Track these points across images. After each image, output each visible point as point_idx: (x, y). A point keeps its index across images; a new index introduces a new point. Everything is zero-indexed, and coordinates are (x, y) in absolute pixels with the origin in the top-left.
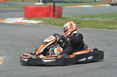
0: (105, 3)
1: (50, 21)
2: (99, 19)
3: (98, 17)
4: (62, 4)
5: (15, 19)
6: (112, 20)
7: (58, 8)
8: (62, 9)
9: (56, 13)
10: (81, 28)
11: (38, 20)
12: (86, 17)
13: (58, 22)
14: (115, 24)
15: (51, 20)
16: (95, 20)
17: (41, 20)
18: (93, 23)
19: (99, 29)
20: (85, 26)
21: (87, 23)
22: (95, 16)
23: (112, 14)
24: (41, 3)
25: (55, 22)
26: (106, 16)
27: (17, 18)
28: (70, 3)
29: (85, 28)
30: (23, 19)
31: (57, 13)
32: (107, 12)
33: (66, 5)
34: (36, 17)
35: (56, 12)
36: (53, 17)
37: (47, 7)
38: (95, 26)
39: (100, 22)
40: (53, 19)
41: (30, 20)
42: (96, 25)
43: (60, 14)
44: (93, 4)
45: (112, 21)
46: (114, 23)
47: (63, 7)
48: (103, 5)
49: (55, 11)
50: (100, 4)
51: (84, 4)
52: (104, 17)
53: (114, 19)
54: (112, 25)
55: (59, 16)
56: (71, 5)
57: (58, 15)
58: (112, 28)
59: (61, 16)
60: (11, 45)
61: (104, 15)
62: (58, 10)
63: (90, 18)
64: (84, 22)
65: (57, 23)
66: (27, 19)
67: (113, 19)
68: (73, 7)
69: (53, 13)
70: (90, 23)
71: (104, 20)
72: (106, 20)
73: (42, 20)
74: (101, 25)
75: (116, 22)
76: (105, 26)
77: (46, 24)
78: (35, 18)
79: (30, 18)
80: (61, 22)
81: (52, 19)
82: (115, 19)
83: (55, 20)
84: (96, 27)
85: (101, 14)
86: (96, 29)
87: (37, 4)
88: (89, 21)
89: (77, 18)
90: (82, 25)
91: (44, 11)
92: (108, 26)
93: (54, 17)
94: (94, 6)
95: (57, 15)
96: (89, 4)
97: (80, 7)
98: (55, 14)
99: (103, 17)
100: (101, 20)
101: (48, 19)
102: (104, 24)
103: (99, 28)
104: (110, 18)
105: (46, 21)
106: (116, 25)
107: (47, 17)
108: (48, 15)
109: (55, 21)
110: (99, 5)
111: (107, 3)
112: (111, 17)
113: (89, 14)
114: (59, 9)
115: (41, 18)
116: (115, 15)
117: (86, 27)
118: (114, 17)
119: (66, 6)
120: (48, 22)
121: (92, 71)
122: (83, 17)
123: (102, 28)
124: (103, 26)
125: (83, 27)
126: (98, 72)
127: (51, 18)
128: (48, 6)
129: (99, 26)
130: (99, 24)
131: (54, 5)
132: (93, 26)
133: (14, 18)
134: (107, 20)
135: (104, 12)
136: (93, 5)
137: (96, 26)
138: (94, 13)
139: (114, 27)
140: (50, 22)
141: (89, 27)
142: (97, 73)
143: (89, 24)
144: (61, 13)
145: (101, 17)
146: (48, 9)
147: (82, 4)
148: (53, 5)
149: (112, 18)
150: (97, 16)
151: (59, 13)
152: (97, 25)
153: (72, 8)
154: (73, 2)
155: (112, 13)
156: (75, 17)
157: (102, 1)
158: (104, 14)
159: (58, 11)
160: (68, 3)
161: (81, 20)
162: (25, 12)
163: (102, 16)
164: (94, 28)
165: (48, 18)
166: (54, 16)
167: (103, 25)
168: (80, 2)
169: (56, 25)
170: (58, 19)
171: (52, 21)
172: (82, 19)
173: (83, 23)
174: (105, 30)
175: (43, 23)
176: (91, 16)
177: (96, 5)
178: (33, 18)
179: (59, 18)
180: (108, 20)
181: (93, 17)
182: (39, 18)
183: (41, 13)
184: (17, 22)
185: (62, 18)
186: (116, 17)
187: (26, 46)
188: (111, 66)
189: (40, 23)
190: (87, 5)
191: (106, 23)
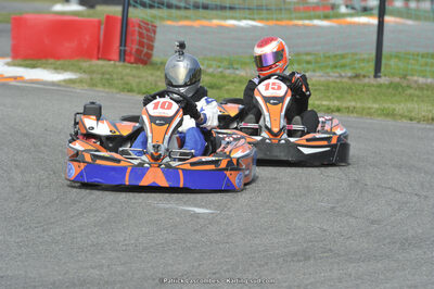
0: (312, 13)
1: (109, 74)
4: (154, 12)
6: (338, 80)
7: (140, 27)
8: (155, 32)
9: (133, 46)
11: (64, 69)
13: (137, 80)
14: (348, 93)
15: (110, 70)
17: (72, 71)
23: (335, 56)
24: (75, 7)
25: (126, 78)
26: (316, 62)
28: (186, 8)
30: (8, 64)
31: (135, 47)
32: (319, 48)
33: (170, 18)
34: (57, 57)
35: (132, 41)
36: (120, 60)
37: (99, 22)
40: (120, 69)
41: (34, 67)
43: (145, 50)
44: (269, 16)
45: (335, 82)
46: (344, 91)
47: (157, 23)
48: (307, 22)
49: (130, 38)
50: (293, 15)
51: (237, 13)
52: (309, 66)
53: (343, 74)
54: (338, 99)
55: (142, 57)
56: (187, 18)
57: (139, 52)
58: (338, 110)
59: (149, 56)
61: (309, 58)
62: (141, 34)
64: (233, 82)
65: (134, 83)
66: (20, 65)
67: (341, 76)
68: (196, 24)
69: (121, 45)
73: (79, 69)
75: (351, 88)
77: (94, 85)
78: (51, 61)
79: (34, 62)
80: (150, 78)
81: (115, 66)
82: (349, 74)
83: (128, 70)
85: (298, 54)
87: (58, 7)
89: (209, 66)
91: (87, 38)
93: (124, 60)
94: (271, 23)
95: (134, 50)
96: (255, 17)
97: (221, 27)
98: (128, 49)
99: (305, 65)
101: (103, 66)
104: (328, 70)
105: (92, 72)
106: (350, 98)
107: (98, 59)
108: (102, 52)
109: (128, 75)
110: (291, 19)
111: (320, 13)
112: (335, 67)
114: (144, 32)
115: (74, 61)
116: (347, 61)
118: (343, 66)
119: (168, 19)
120: (102, 79)
121: (260, 266)
122: (231, 65)
126: (281, 273)
127: (112, 62)
128: (103, 19)
131: (125, 13)
134: (318, 77)
135: (309, 49)
136: (267, 19)
139: (345, 105)
140: (108, 79)
144: (151, 47)
146: (103, 27)
147: (228, 13)
148: (120, 16)
149: (339, 70)
151: (141, 44)
153: (191, 27)
154: (196, 7)
155: (340, 52)
157: (301, 6)
158: (308, 54)
159: (137, 38)
160: (178, 8)
161: (223, 77)
162: (14, 38)
163: (299, 63)
165: (101, 62)
166: (123, 56)
168: (223, 8)
169: (130, 91)
170: (138, 68)
171: (115, 76)
172: (228, 72)
173: (231, 87)
175: (81, 81)
177: (281, 19)
178: (44, 61)
179: (141, 66)
180: (323, 79)
182: (67, 62)
183: (74, 44)
185: (153, 64)
186: (354, 68)
187: (17, 166)
188: (330, 250)
189: (71, 81)
190: (245, 19)
191: (315, 91)
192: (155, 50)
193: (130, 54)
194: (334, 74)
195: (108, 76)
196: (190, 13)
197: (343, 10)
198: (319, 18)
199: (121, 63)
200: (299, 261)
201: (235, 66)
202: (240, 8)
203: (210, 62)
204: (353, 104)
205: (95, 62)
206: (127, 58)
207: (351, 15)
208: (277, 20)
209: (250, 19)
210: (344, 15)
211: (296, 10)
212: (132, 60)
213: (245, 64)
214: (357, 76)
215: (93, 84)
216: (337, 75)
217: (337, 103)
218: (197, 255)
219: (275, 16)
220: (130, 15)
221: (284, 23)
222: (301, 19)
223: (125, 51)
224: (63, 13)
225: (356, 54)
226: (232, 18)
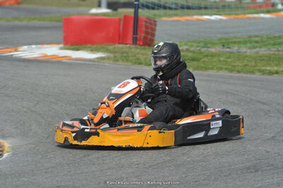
0: (259, 9)
1: (126, 52)
2: (243, 49)
3: (242, 45)
4: (155, 12)
5: (40, 48)
6: (277, 53)
7: (146, 22)
8: (155, 25)
9: (139, 33)
10: (201, 72)
11: (97, 50)
12: (214, 44)
13: (145, 57)
15: (127, 50)
16: (235, 51)
17: (102, 52)
18: (229, 60)
19: (245, 75)
20: (211, 66)
21: (215, 59)
22: (235, 43)
23: (275, 37)
24: (104, 10)
25: (137, 55)
26: (262, 42)
27: (45, 46)
28: (176, 9)
29: (211, 72)
30: (61, 49)
31: (143, 35)
32: (263, 32)
33: (165, 15)
34: (93, 43)
35: (141, 31)
36: (133, 44)
37: (120, 20)
38: (234, 66)
39: (246, 56)
40: (133, 50)
41: (77, 50)
42: (237, 64)
43: (149, 37)
45: (275, 54)
46: (280, 60)
47: (157, 19)
48: (256, 15)
49: (139, 29)
50: (246, 12)
51: (209, 11)
52: (257, 45)
53: (280, 49)
54: (277, 65)
55: (148, 41)
56: (176, 15)
57: (145, 38)
58: (277, 73)
59: (152, 41)
60: (32, 111)
61: (257, 39)
62: (147, 27)
63: (223, 46)
64: (207, 56)
65: (142, 58)
66: (69, 49)
67: (278, 51)
68: (183, 19)
69: (134, 34)
70: (222, 59)
71: (257, 52)
72: (260, 53)
73: (107, 51)
74: (250, 64)
78: (89, 45)
79: (78, 47)
81: (130, 48)
83: (138, 51)
84: (237, 68)
85: (250, 37)
86: (238, 75)
87: (94, 11)
88: (219, 55)
89: (192, 46)
90: (202, 65)
91: (112, 30)
92: (265, 66)
93: (136, 44)
94: (232, 17)
95: (142, 38)
96: (222, 13)
97: (198, 20)
98: (138, 36)
99: (255, 44)
100: (249, 51)
101: (122, 48)
102: (255, 63)
103: (244, 73)
104: (270, 47)
105: (116, 52)
107: (119, 43)
108: (121, 39)
109: (138, 53)
110: (245, 14)
111: (264, 9)
112: (274, 44)
113: (220, 36)
114: (149, 25)
115: (104, 45)
117: (212, 69)
118: (280, 44)
119: (164, 16)
120: (122, 56)
121: (225, 176)
122: (206, 45)
123: (252, 72)
124: (254, 66)
125: (206, 69)
126: (240, 181)
127: (128, 45)
128: (122, 17)
129: (246, 65)
130: (246, 62)
131: (136, 13)
132: (230, 67)
133: (39, 46)
134: (263, 51)
135: (257, 33)
136: (229, 14)
137: (238, 66)
138: (232, 35)
139: (281, 69)
140: (125, 57)
141: (221, 69)
142: (238, 183)
143: (220, 61)
144: (153, 35)
145: (249, 45)
146: (122, 22)
147: (203, 11)
148: (132, 15)
149: (277, 46)
150: (239, 43)
151: (147, 33)
152: (240, 64)
153: (180, 21)
154: (183, 7)
155: (277, 35)
156: (185, 45)
157: (251, 5)
158: (256, 36)
159: (144, 29)
160: (170, 8)
161: (201, 53)
162: (65, 32)
163: (251, 42)
164: (231, 71)
165: (121, 46)
166: (135, 41)
167: (253, 64)
168: (200, 8)
169: (140, 64)
170: (145, 49)
171: (130, 55)
172: (203, 50)
173: (206, 59)
174: (257, 76)
175: (108, 58)
176: (224, 41)
177: (238, 14)
178: (84, 46)
179: (147, 47)
180: (266, 52)
181: (231, 46)
182: (99, 46)
183: (104, 34)
184: (46, 56)
187: (67, 114)
188: (272, 165)
189: (102, 58)
190: (215, 14)
191: (262, 60)
192: (156, 36)
193: (140, 40)
194: (274, 49)
195: (125, 55)
196: (179, 11)
197: (280, 7)
198: (263, 12)
199: (134, 46)
200: (252, 172)
201: (209, 46)
202: (211, 8)
203: (192, 44)
205: (117, 46)
206: (138, 42)
208: (236, 14)
209: (218, 15)
210: (280, 10)
211: (249, 8)
212: (141, 44)
213: (215, 44)
215: (116, 60)
217: (275, 68)
218: (184, 170)
219: (234, 12)
220: (139, 15)
221: (240, 16)
222: (251, 13)
223: (136, 38)
224: (96, 15)
226: (206, 14)
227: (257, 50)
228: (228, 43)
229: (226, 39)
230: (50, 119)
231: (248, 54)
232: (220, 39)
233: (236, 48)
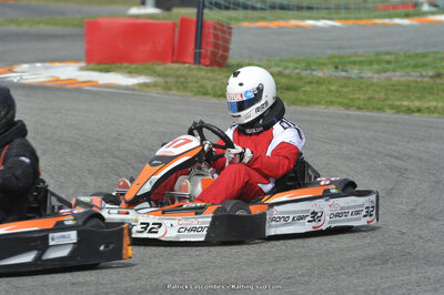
0: (392, 11)
1: (183, 76)
2: (367, 73)
3: (366, 67)
4: (230, 13)
5: (49, 68)
6: (419, 79)
7: (215, 29)
8: (230, 33)
9: (208, 49)
10: (299, 108)
11: (138, 72)
12: (321, 65)
13: (213, 83)
14: (430, 93)
15: (185, 72)
16: (353, 76)
17: (146, 75)
18: (345, 90)
19: (370, 114)
20: (316, 100)
21: (323, 88)
22: (354, 63)
23: (417, 55)
24: (150, 10)
25: (201, 81)
26: (397, 62)
27: (57, 64)
28: (262, 9)
29: (316, 108)
30: (82, 69)
31: (211, 49)
32: (399, 47)
33: (246, 19)
34: (131, 61)
35: (208, 43)
36: (195, 63)
37: (174, 25)
38: (352, 100)
39: (372, 84)
40: (195, 72)
41: (107, 71)
42: (357, 96)
43: (221, 52)
44: (348, 16)
45: (416, 82)
46: (425, 91)
47: (233, 25)
48: (387, 21)
49: (204, 40)
50: (372, 15)
51: (314, 13)
52: (389, 66)
53: (424, 73)
54: (418, 98)
55: (218, 59)
56: (263, 19)
57: (214, 54)
58: (419, 110)
59: (224, 58)
61: (388, 58)
62: (216, 36)
63: (336, 68)
64: (310, 83)
65: (209, 85)
66: (94, 70)
67: (422, 76)
68: (274, 25)
69: (196, 48)
70: (333, 88)
71: (389, 79)
72: (394, 79)
73: (154, 73)
74: (377, 96)
75: (432, 88)
76: (390, 103)
77: (169, 89)
78: (125, 65)
79: (108, 66)
81: (189, 69)
82: (431, 74)
83: (203, 74)
84: (357, 103)
85: (378, 54)
86: (357, 113)
87: (134, 11)
88: (330, 82)
89: (286, 68)
90: (303, 97)
91: (162, 41)
92: (401, 99)
93: (200, 63)
94: (350, 23)
95: (209, 54)
96: (334, 16)
97: (297, 27)
98: (202, 51)
99: (385, 65)
100: (376, 76)
101: (177, 69)
102: (386, 94)
103: (368, 110)
104: (409, 70)
105: (168, 76)
106: (431, 98)
107: (173, 62)
108: (177, 55)
109: (203, 78)
110: (370, 18)
111: (401, 11)
112: (416, 66)
113: (330, 52)
114: (220, 34)
115: (148, 65)
116: (429, 60)
117: (318, 103)
118: (425, 65)
119: (244, 20)
120: (177, 82)
121: (336, 270)
122: (308, 66)
123: (381, 109)
124: (385, 100)
125: (309, 103)
126: (357, 277)
127: (187, 65)
128: (178, 21)
129: (370, 99)
130: (370, 93)
131: (200, 15)
132: (346, 101)
133: (47, 64)
134: (398, 76)
135: (389, 49)
136: (346, 19)
137: (359, 99)
138: (350, 51)
139: (425, 105)
140: (182, 83)
141: (332, 103)
143: (331, 91)
144: (226, 49)
145: (375, 66)
146: (177, 30)
147: (305, 13)
148: (194, 17)
149: (420, 69)
150: (361, 63)
151: (216, 46)
152: (362, 97)
153: (268, 28)
154: (273, 7)
155: (420, 51)
156: (276, 65)
157: (381, 5)
158: (388, 53)
159: (212, 40)
160: (254, 8)
161: (301, 78)
162: (88, 42)
163: (379, 63)
164: (348, 107)
165: (176, 66)
166: (198, 59)
167: (382, 95)
168: (300, 8)
169: (205, 94)
170: (213, 71)
171: (190, 79)
172: (305, 73)
173: (308, 88)
174: (389, 114)
175: (155, 85)
176: (337, 60)
178: (118, 65)
179: (216, 68)
180: (403, 79)
181: (348, 67)
182: (140, 66)
183: (148, 47)
184: (58, 80)
185: (228, 66)
186: (435, 68)
187: (90, 171)
188: (409, 253)
189: (145, 85)
190: (324, 18)
191: (395, 91)
192: (231, 52)
193: (206, 57)
194: (415, 74)
195: (182, 79)
196: (267, 14)
197: (426, 8)
198: (399, 16)
199: (197, 66)
201: (313, 67)
202: (317, 8)
203: (287, 64)
204: (433, 104)
205: (169, 65)
206: (203, 60)
207: (433, 13)
208: (356, 19)
209: (329, 19)
210: (425, 14)
211: (376, 9)
212: (207, 63)
213: (324, 64)
214: (439, 75)
215: (167, 88)
216: (418, 74)
217: (417, 104)
219: (353, 16)
220: (205, 17)
221: (363, 22)
222: (380, 17)
223: (200, 54)
224: (137, 16)
225: (438, 53)
226: (310, 18)
227: (388, 74)
228: (344, 64)
229: (340, 57)
230: (62, 179)
231: (375, 80)
232: (330, 58)
233: (356, 71)
